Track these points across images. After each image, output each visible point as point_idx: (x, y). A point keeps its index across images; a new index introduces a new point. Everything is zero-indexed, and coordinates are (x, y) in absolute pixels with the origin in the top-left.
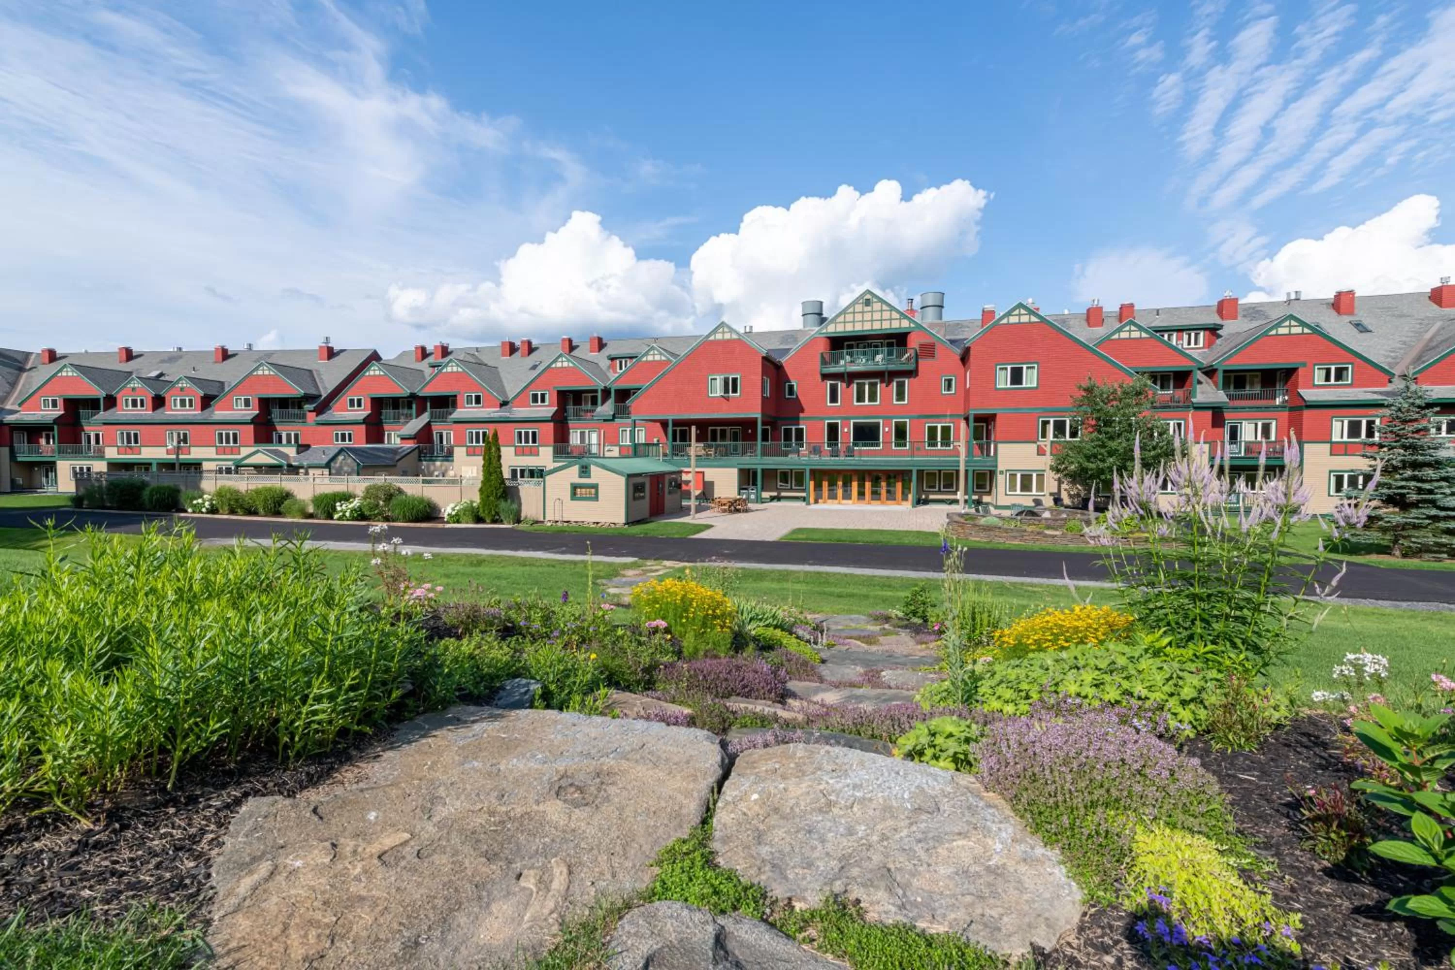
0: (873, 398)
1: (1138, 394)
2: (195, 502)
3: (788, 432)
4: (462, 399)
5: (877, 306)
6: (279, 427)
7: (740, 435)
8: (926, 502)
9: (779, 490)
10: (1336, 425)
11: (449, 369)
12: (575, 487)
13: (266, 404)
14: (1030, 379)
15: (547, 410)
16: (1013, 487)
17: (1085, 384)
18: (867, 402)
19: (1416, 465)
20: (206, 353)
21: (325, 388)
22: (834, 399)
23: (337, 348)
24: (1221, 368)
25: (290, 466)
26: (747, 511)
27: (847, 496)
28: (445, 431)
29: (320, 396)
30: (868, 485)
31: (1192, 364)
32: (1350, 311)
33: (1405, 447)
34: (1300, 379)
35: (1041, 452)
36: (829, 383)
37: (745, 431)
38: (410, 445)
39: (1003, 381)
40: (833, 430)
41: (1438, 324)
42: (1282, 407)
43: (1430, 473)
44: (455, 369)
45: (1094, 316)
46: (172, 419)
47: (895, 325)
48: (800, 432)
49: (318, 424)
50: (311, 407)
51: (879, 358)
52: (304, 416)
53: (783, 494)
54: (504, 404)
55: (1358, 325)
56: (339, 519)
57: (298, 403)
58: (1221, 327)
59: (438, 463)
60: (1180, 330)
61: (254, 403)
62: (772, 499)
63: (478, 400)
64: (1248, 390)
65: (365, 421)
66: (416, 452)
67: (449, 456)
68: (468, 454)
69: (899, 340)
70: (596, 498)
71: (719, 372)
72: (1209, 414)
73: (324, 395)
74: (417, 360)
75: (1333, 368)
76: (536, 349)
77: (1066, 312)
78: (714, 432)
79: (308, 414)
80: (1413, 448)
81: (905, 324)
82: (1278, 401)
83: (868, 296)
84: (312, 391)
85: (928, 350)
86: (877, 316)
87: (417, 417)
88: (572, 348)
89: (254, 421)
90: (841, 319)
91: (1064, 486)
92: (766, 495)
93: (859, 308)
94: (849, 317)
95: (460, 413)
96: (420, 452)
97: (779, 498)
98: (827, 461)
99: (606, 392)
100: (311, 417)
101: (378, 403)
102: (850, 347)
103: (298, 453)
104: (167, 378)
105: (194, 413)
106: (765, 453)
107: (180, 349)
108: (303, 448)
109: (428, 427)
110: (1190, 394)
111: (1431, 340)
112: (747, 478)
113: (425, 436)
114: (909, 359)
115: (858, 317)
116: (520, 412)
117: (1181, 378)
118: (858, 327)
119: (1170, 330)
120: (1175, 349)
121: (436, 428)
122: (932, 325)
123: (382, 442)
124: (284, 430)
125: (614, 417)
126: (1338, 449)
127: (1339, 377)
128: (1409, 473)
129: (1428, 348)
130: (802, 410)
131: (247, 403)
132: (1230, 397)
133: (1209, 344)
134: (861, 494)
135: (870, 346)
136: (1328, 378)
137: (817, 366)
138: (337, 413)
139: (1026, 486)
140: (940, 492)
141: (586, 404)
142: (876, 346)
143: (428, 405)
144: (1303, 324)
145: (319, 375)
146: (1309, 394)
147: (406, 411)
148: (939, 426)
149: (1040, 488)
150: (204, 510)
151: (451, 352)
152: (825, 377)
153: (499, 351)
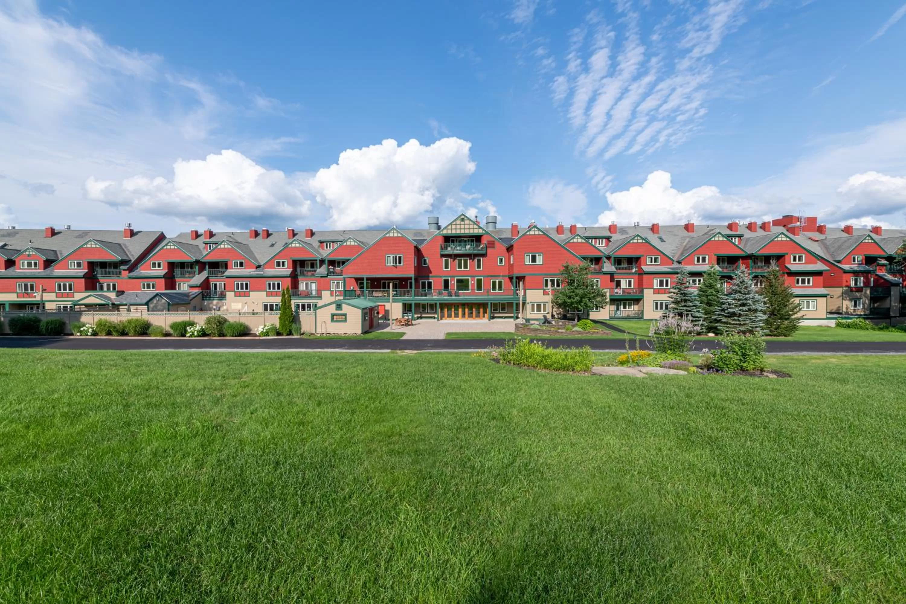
0: (466, 267)
1: (586, 269)
2: (82, 329)
3: (424, 284)
4: (231, 263)
5: (467, 222)
6: (101, 280)
7: (399, 285)
8: (493, 318)
9: (421, 314)
10: (655, 281)
11: (222, 246)
12: (333, 315)
13: (92, 265)
14: (540, 260)
15: (287, 271)
16: (533, 310)
17: (565, 265)
18: (463, 269)
19: (685, 301)
20: (39, 231)
21: (132, 255)
22: (446, 267)
23: (136, 230)
24: (613, 256)
25: (113, 304)
26: (412, 325)
27: (457, 315)
28: (219, 282)
29: (130, 261)
30: (467, 310)
31: (602, 254)
32: (658, 233)
33: (681, 294)
34: (642, 262)
35: (545, 293)
36: (444, 259)
37: (401, 283)
38: (196, 291)
39: (528, 261)
40: (446, 282)
41: (688, 239)
42: (635, 273)
43: (690, 304)
44: (226, 246)
45: (560, 230)
46: (22, 275)
47: (476, 231)
48: (430, 284)
49: (130, 278)
50: (126, 267)
51: (468, 247)
52: (120, 273)
53: (423, 315)
54: (259, 267)
55: (660, 238)
56: (190, 336)
57: (116, 265)
58: (611, 237)
59: (215, 302)
60: (596, 238)
61: (84, 264)
62: (418, 318)
63: (241, 264)
64: (622, 266)
65: (165, 276)
66: (201, 295)
67: (222, 296)
68: (236, 296)
69: (477, 239)
70: (345, 321)
71: (392, 253)
72: (609, 276)
73: (133, 261)
74: (192, 239)
75: (653, 258)
76: (271, 234)
77: (547, 227)
78: (384, 283)
79: (123, 272)
80: (685, 294)
81: (481, 231)
82: (634, 270)
83: (463, 217)
84: (125, 258)
85: (491, 244)
86: (467, 227)
87: (199, 273)
88: (294, 235)
89: (85, 276)
90: (450, 227)
91: (554, 310)
92: (416, 316)
93: (458, 222)
94: (454, 227)
95: (230, 272)
96: (203, 295)
97: (421, 318)
98: (445, 298)
99: (322, 262)
100: (125, 274)
101: (172, 266)
102: (453, 241)
103: (117, 296)
104: (10, 247)
105: (39, 271)
106: (416, 295)
107: (14, 227)
108: (120, 293)
109: (207, 281)
110: (602, 267)
111: (685, 246)
112: (407, 308)
113: (205, 285)
114: (483, 248)
115: (458, 227)
116: (270, 272)
117: (597, 260)
118: (458, 232)
119: (592, 238)
120: (594, 246)
121: (212, 281)
122: (492, 232)
123: (175, 289)
124: (104, 281)
125: (328, 275)
126: (656, 292)
127: (655, 261)
128: (683, 304)
129: (685, 250)
130: (431, 273)
131: (79, 265)
132: (616, 268)
133: (607, 245)
134: (464, 315)
135: (463, 241)
136: (651, 262)
137: (439, 251)
138: (142, 271)
139: (539, 309)
140: (499, 313)
141: (308, 267)
142: (465, 241)
143: (207, 267)
144: (642, 238)
145: (126, 247)
146: (645, 268)
147: (189, 270)
148: (497, 281)
149: (545, 310)
150: (89, 334)
151: (215, 235)
152: (443, 256)
153: (249, 235)
